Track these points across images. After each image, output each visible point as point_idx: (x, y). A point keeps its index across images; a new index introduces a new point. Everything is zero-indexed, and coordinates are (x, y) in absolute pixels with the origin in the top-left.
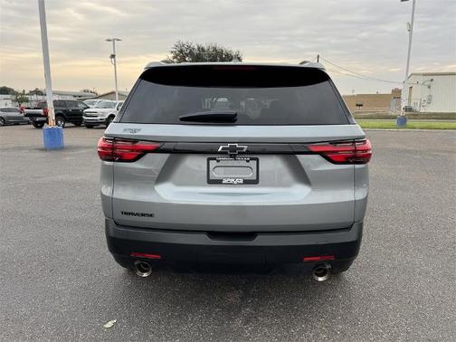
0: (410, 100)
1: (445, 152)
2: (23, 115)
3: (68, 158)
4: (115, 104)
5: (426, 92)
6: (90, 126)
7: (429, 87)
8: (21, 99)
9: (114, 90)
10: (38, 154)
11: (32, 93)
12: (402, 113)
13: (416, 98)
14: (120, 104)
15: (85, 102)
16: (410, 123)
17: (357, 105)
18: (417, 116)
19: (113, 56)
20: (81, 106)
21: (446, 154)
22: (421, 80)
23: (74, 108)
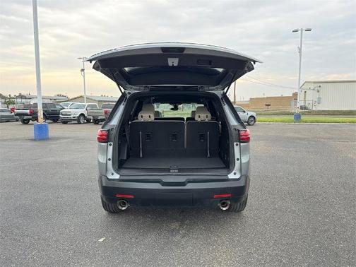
0: (305, 101)
1: (324, 139)
2: (13, 114)
3: (53, 145)
4: (84, 106)
5: (317, 95)
6: (65, 122)
7: (318, 92)
8: (9, 101)
9: (83, 94)
10: (30, 143)
11: (17, 97)
12: (298, 111)
13: (310, 100)
14: (88, 106)
15: (61, 104)
16: (303, 118)
17: (266, 105)
18: (311, 113)
19: (83, 70)
20: (58, 107)
21: (326, 141)
22: (312, 86)
23: (53, 109)
